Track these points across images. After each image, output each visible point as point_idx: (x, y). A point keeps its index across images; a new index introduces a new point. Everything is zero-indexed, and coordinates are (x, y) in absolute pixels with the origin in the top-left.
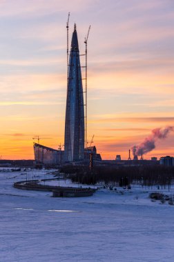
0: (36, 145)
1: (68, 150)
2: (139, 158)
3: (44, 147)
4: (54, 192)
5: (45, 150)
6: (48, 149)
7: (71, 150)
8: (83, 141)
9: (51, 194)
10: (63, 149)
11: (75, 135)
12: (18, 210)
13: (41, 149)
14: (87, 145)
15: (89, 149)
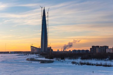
2: (65, 50)
3: (34, 47)
6: (35, 47)
7: (43, 48)
8: (47, 45)
9: (40, 62)
10: (40, 48)
13: (33, 48)
14: (48, 46)
15: (49, 48)
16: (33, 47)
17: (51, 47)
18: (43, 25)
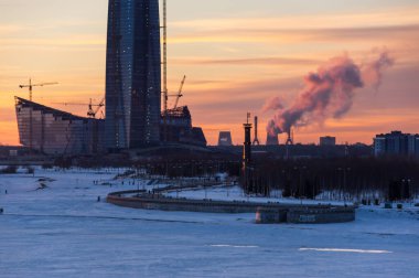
0: (24, 104)
1: (116, 117)
3: (45, 110)
4: (260, 211)
5: (49, 118)
7: (123, 117)
8: (158, 92)
9: (257, 216)
11: (134, 77)
12: (219, 249)
13: (37, 115)
16: (37, 107)
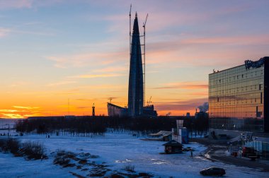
1: (131, 108)
10: (127, 107)
13: (112, 107)
14: (145, 105)
17: (153, 106)
18: (132, 55)
